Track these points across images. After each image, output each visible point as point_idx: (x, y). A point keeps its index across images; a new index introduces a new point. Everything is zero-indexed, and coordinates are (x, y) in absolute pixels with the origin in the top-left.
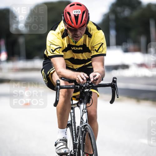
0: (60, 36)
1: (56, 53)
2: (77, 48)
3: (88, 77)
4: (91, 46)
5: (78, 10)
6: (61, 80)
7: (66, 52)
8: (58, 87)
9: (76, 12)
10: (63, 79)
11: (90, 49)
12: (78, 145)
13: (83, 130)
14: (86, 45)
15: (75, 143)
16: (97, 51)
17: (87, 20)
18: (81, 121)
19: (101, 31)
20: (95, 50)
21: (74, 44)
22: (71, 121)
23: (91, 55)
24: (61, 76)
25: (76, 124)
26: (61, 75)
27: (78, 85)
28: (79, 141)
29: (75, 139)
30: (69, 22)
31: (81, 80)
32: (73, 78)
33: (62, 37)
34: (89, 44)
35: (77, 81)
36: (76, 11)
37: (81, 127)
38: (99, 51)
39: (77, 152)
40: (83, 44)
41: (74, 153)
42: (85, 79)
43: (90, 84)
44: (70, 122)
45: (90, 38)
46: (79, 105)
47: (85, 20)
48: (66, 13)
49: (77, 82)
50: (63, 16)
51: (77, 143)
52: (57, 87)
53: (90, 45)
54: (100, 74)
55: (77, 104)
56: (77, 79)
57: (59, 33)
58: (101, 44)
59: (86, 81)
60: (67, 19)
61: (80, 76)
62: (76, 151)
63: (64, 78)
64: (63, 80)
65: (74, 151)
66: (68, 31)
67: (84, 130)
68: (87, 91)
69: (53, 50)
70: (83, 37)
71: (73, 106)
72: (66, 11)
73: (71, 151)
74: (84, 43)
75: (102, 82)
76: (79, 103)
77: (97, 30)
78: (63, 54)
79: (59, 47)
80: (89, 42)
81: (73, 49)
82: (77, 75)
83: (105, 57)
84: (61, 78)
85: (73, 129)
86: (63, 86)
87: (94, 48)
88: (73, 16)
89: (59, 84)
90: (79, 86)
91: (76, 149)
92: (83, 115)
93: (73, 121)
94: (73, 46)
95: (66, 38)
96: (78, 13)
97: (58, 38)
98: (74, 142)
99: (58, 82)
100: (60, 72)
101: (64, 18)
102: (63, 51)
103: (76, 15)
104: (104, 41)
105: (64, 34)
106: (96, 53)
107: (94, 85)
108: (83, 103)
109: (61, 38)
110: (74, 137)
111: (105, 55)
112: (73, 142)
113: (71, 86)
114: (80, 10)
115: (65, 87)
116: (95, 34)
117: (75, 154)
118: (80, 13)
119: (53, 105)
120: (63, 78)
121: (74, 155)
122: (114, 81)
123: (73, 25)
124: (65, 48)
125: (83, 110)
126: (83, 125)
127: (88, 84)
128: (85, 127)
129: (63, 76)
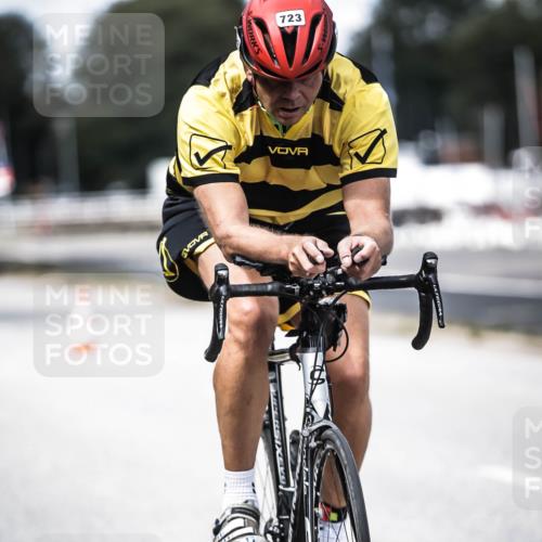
0: (228, 103)
1: (213, 166)
2: (287, 149)
4: (340, 140)
5: (293, 13)
7: (249, 163)
8: (222, 289)
9: (287, 19)
10: (238, 259)
11: (337, 150)
12: (294, 499)
13: (313, 444)
14: (323, 139)
15: (283, 491)
16: (363, 160)
17: (326, 46)
18: (306, 414)
19: (377, 87)
20: (357, 155)
21: (276, 134)
23: (341, 175)
24: (231, 251)
25: (287, 423)
26: (231, 248)
27: (295, 281)
28: (300, 483)
29: (282, 478)
30: (260, 55)
31: (307, 265)
33: (233, 108)
34: (332, 135)
35: (291, 268)
36: (286, 13)
37: (306, 433)
38: (369, 160)
39: (293, 527)
41: (278, 527)
42: (320, 258)
43: (338, 278)
45: (337, 113)
46: (298, 354)
47: (319, 48)
48: (249, 22)
49: (290, 273)
50: (240, 32)
51: (292, 493)
52: (218, 290)
53: (337, 138)
54: (376, 240)
55: (292, 350)
56: (292, 259)
57: (223, 95)
58: (378, 132)
59: (322, 268)
60: (255, 44)
62: (289, 520)
63: (243, 257)
64: (240, 264)
65: (281, 521)
66: (258, 86)
67: (318, 446)
68: (327, 305)
69: (202, 156)
70: (312, 108)
71: (276, 359)
72: (249, 14)
73: (271, 521)
74: (317, 132)
75: (383, 272)
76: (299, 348)
77: (363, 83)
78: (237, 171)
79: (223, 144)
80: (333, 126)
81: (273, 152)
82: (291, 246)
83: (392, 179)
84: (231, 258)
85: (277, 442)
86: (240, 286)
87: (351, 148)
88: (275, 34)
89: (222, 280)
90: (297, 288)
91: (289, 514)
92: (312, 392)
93: (274, 413)
94: (275, 142)
95: (248, 113)
96: (296, 23)
97: (219, 112)
98: (281, 487)
99: (223, 273)
100: (228, 237)
101: (243, 40)
102: (237, 161)
103: (289, 31)
104: (389, 122)
105: (243, 100)
106: (358, 167)
107: (352, 280)
108: (311, 349)
109: (232, 112)
110: (281, 469)
111: (392, 173)
112: (278, 490)
113: (270, 287)
114: (301, 12)
115: (247, 289)
116: (354, 97)
117: (282, 530)
118: (303, 23)
119: (203, 356)
120: (240, 256)
121: (279, 535)
122: (428, 267)
123: (277, 66)
124: (244, 149)
125: (312, 374)
126: (314, 427)
127: (330, 278)
128: (320, 434)
129: (238, 248)
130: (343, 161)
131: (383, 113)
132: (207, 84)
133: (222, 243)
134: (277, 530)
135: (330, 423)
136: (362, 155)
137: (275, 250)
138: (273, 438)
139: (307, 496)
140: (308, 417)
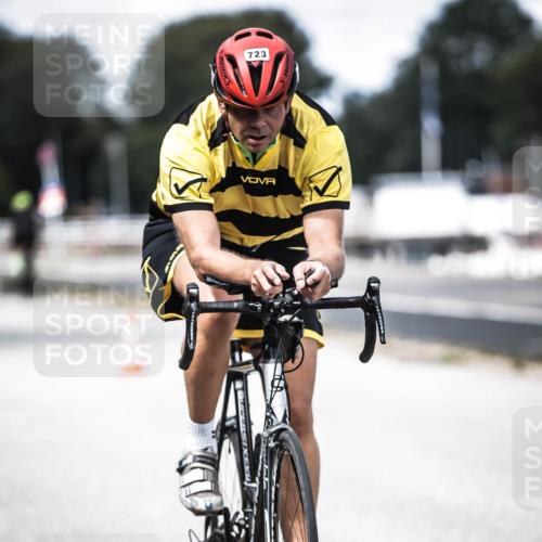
1: (190, 196)
2: (257, 179)
3: (288, 275)
4: (302, 175)
6: (202, 285)
7: (223, 191)
8: (193, 305)
9: (254, 55)
10: (209, 279)
12: (257, 494)
13: (272, 444)
14: (287, 171)
15: (248, 487)
16: (321, 193)
18: (267, 418)
19: (336, 128)
20: (316, 188)
22: (237, 417)
23: (302, 206)
24: (203, 272)
25: (253, 427)
26: (203, 268)
27: (257, 299)
28: (261, 480)
29: (247, 476)
30: (230, 86)
31: (267, 286)
32: (240, 279)
33: (209, 144)
34: (295, 169)
35: (253, 289)
36: (253, 50)
37: (266, 434)
38: (326, 193)
39: (256, 518)
40: (279, 166)
41: (244, 519)
42: (278, 281)
43: (296, 298)
44: (233, 421)
45: (300, 150)
46: (261, 365)
47: (281, 81)
48: (222, 59)
51: (255, 489)
52: (190, 307)
53: (299, 173)
55: (255, 362)
56: (254, 281)
57: (199, 134)
58: (334, 170)
59: (280, 289)
60: (226, 77)
61: (263, 274)
62: (252, 513)
63: (212, 277)
64: (210, 284)
65: (246, 514)
67: (276, 446)
68: (286, 322)
69: (180, 187)
70: (278, 143)
71: (242, 370)
72: (222, 52)
73: (237, 514)
75: (333, 293)
76: (261, 360)
77: (324, 124)
78: (211, 200)
79: (199, 177)
80: (296, 161)
81: (245, 181)
82: (254, 269)
83: (346, 211)
84: (203, 278)
86: (211, 303)
87: (311, 182)
88: (243, 68)
89: (194, 298)
90: (259, 306)
91: (252, 508)
92: (272, 399)
93: (242, 418)
94: (246, 172)
97: (196, 149)
98: (245, 483)
99: (194, 291)
101: (217, 75)
102: (212, 191)
104: (344, 161)
105: (217, 137)
106: (317, 199)
107: (307, 300)
108: (272, 360)
110: (247, 468)
111: (345, 205)
112: (243, 486)
113: (236, 305)
115: (215, 306)
117: (247, 522)
119: (177, 364)
120: (210, 277)
121: (244, 526)
122: (372, 290)
123: (245, 96)
125: (273, 382)
126: (273, 429)
127: (288, 298)
128: (278, 435)
129: (209, 269)
130: (304, 194)
131: (340, 153)
132: (186, 123)
133: (195, 265)
134: (242, 522)
135: (287, 426)
136: (321, 188)
137: (240, 273)
138: (240, 440)
139: (266, 491)
140: (269, 420)
